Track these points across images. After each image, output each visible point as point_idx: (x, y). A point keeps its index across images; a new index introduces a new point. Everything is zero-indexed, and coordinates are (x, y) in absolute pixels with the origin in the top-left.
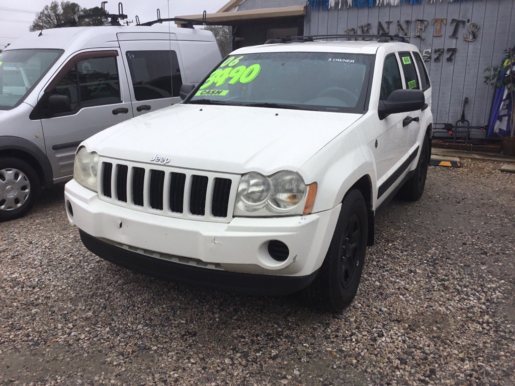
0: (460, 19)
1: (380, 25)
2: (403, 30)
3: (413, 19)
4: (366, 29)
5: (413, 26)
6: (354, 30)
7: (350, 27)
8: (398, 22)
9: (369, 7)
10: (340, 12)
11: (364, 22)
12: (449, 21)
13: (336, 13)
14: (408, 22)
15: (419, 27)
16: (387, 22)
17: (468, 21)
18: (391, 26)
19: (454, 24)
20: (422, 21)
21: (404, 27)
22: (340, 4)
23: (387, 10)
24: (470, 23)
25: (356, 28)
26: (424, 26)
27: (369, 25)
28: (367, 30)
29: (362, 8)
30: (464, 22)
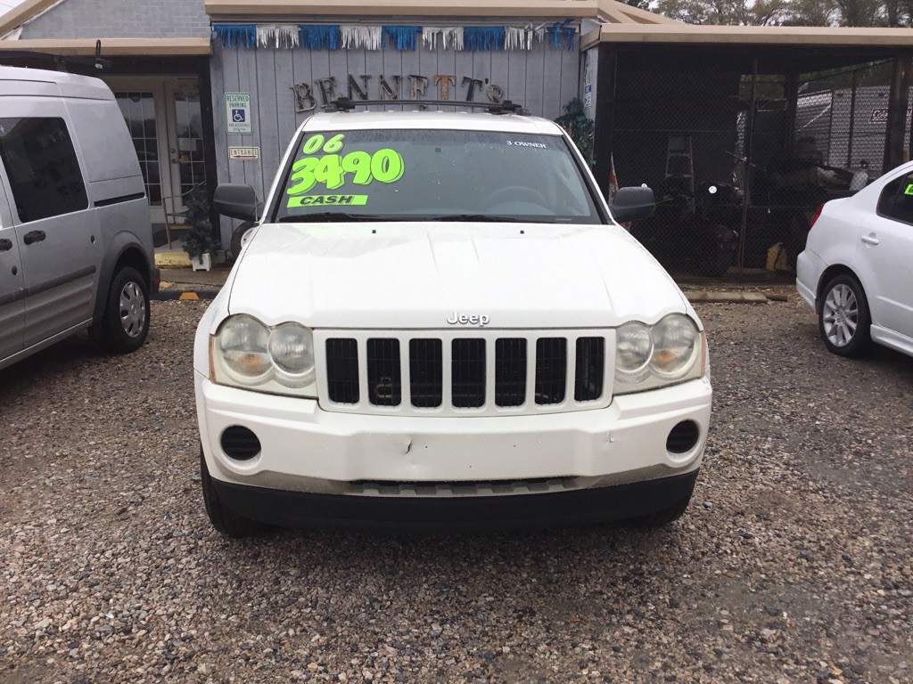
0: (475, 78)
1: (351, 80)
2: (390, 91)
3: (405, 75)
4: (327, 86)
5: (405, 84)
6: (307, 86)
7: (300, 82)
8: (381, 77)
9: (329, 50)
10: (278, 55)
11: (324, 75)
12: (460, 80)
13: (271, 55)
14: (396, 78)
15: (416, 87)
16: (362, 77)
17: (487, 81)
18: (369, 81)
19: (468, 85)
20: (419, 78)
21: (392, 85)
22: (277, 40)
23: (361, 57)
24: (489, 85)
25: (309, 84)
26: (423, 86)
27: (332, 79)
28: (331, 89)
29: (318, 49)
30: (480, 83)
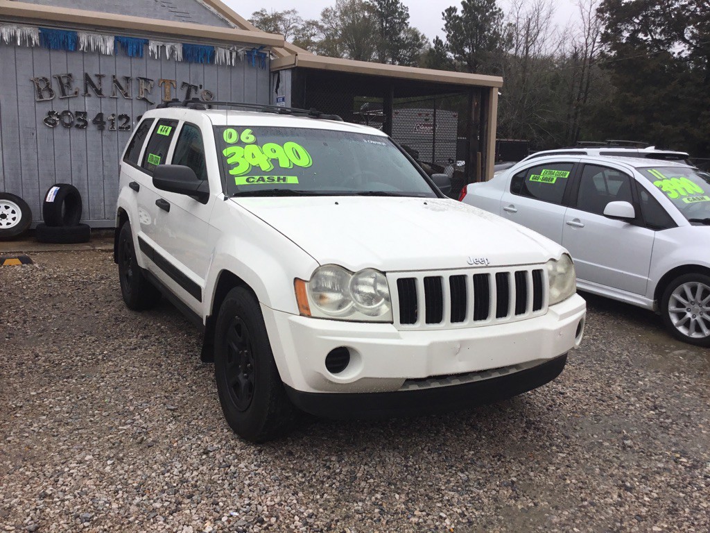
0: (192, 83)
1: (87, 77)
2: (121, 88)
3: (134, 76)
4: (65, 81)
5: (134, 84)
6: (46, 80)
7: (39, 75)
8: (114, 77)
9: (67, 51)
10: (18, 51)
11: (62, 71)
12: (179, 85)
13: (11, 51)
14: (127, 79)
15: (144, 87)
16: (96, 75)
17: (201, 87)
18: (103, 80)
19: (185, 89)
20: (146, 80)
21: (123, 84)
22: (19, 38)
23: (95, 59)
24: (202, 89)
25: (49, 78)
26: (149, 86)
27: (70, 75)
28: (68, 83)
29: (56, 49)
30: (196, 88)
